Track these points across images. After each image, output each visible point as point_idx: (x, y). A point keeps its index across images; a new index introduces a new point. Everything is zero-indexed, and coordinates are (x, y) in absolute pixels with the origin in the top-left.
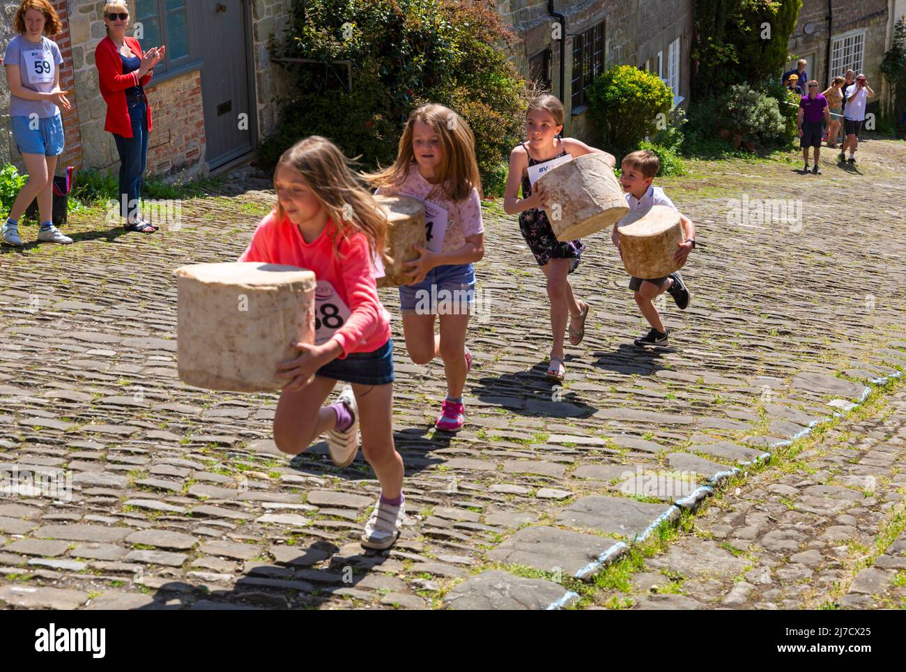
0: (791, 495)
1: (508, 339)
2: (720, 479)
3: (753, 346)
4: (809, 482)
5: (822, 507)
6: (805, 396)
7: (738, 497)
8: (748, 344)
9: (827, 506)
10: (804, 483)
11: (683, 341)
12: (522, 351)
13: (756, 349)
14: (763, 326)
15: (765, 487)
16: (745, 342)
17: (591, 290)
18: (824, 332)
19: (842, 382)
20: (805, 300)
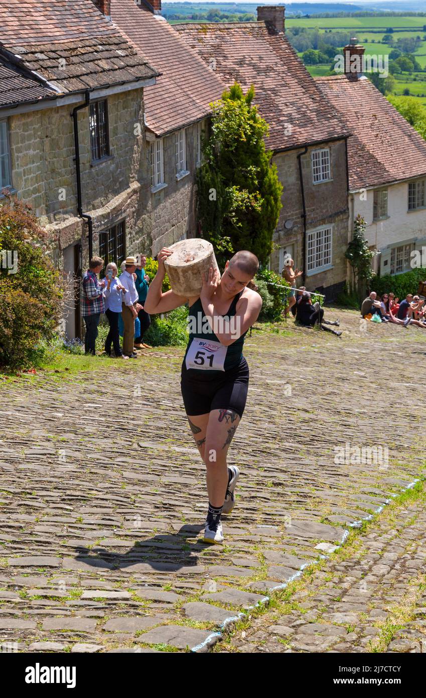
0: (287, 634)
1: (47, 501)
2: (229, 625)
3: (253, 497)
4: (303, 621)
5: (313, 644)
6: (296, 542)
7: (244, 639)
8: (249, 496)
9: (317, 642)
10: (298, 622)
11: (195, 495)
12: (60, 511)
13: (255, 500)
14: (260, 478)
15: (266, 628)
16: (246, 494)
17: (118, 452)
18: (309, 482)
19: (325, 527)
20: (294, 453)
